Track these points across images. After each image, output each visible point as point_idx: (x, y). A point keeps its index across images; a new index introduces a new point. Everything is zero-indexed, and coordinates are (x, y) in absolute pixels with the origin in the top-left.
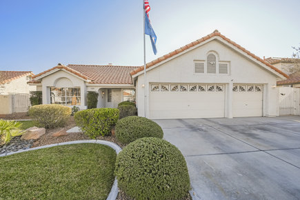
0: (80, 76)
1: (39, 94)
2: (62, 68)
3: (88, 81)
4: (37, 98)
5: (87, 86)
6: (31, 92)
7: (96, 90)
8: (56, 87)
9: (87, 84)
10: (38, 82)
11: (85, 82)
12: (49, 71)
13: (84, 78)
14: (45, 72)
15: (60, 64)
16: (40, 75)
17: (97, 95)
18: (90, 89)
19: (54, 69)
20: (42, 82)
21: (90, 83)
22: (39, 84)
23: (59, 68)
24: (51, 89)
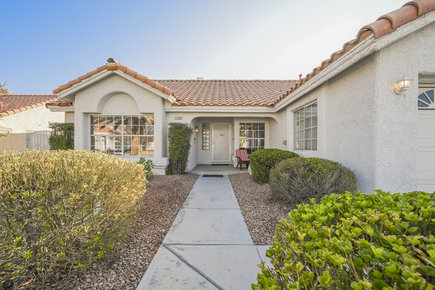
0: (154, 87)
1: (69, 129)
2: (116, 68)
4: (63, 138)
5: (167, 112)
6: (54, 126)
7: (187, 120)
8: (104, 114)
9: (169, 108)
10: (67, 105)
11: (164, 101)
12: (89, 76)
13: (164, 91)
14: (80, 80)
15: (111, 60)
16: (70, 85)
17: (188, 131)
18: (172, 119)
19: (99, 71)
20: (75, 104)
21: (174, 104)
22: (69, 109)
23: (109, 69)
24: (92, 118)
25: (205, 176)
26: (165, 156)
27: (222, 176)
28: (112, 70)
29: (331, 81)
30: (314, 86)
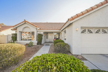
0: (34, 26)
1: (16, 35)
2: (26, 22)
3: (38, 28)
5: (37, 31)
6: (13, 34)
7: (42, 33)
8: (24, 31)
9: (38, 30)
10: (15, 29)
11: (37, 29)
12: (20, 23)
13: (36, 27)
14: (18, 24)
15: (25, 20)
16: (16, 25)
17: (42, 35)
18: (39, 33)
19: (22, 22)
20: (17, 29)
21: (39, 29)
22: (16, 30)
23: (24, 22)
24: (21, 32)
25: (46, 45)
26: (37, 41)
27: (49, 45)
28: (25, 22)
29: (68, 26)
30: (65, 27)
